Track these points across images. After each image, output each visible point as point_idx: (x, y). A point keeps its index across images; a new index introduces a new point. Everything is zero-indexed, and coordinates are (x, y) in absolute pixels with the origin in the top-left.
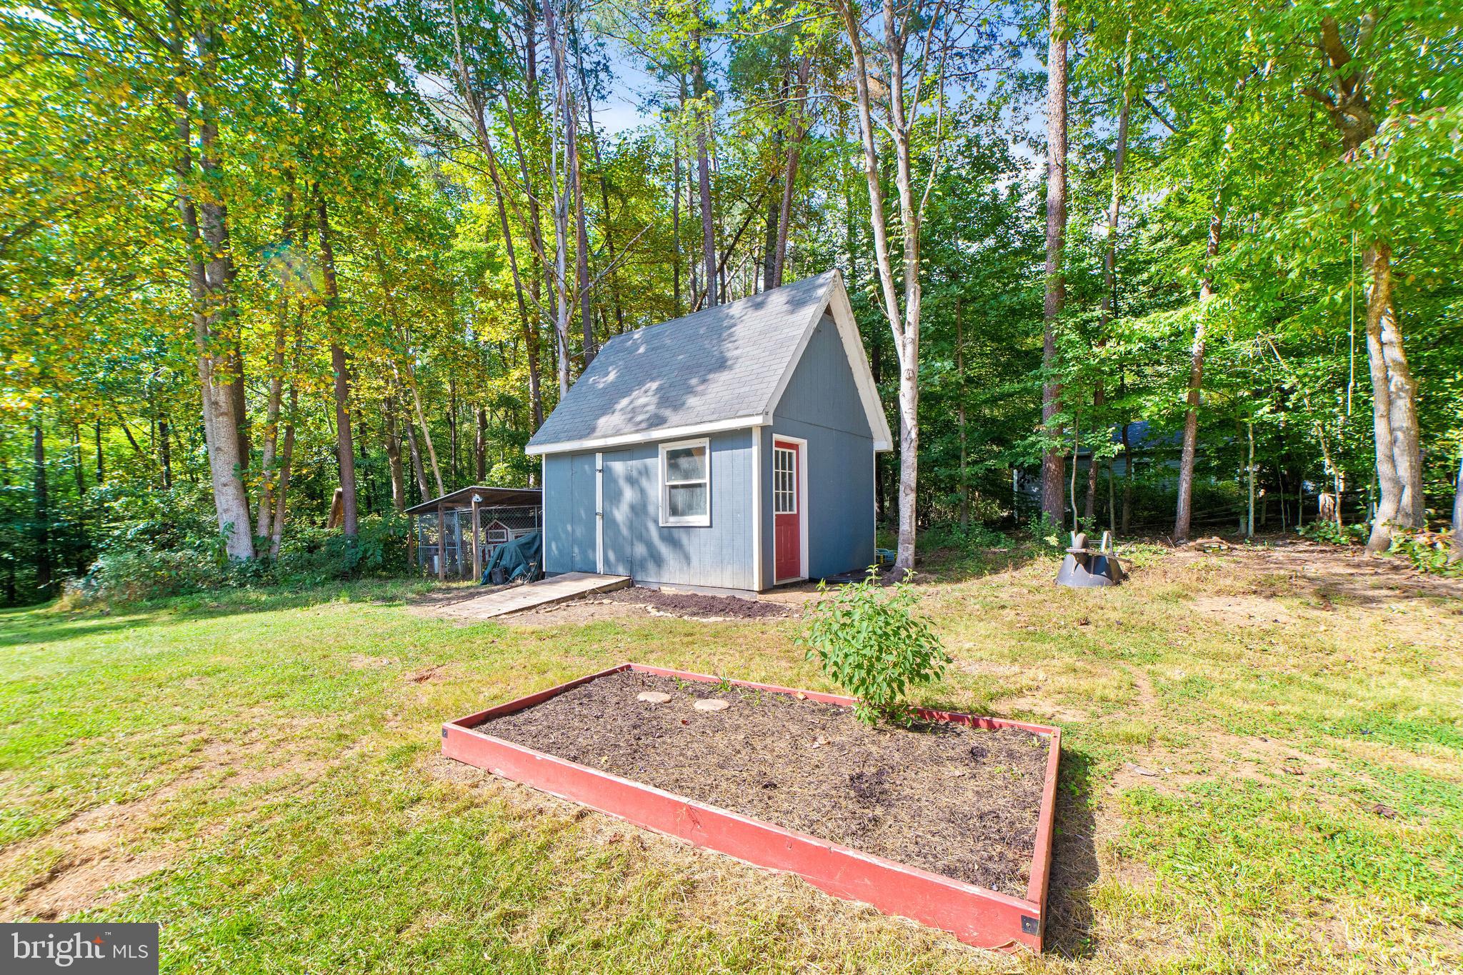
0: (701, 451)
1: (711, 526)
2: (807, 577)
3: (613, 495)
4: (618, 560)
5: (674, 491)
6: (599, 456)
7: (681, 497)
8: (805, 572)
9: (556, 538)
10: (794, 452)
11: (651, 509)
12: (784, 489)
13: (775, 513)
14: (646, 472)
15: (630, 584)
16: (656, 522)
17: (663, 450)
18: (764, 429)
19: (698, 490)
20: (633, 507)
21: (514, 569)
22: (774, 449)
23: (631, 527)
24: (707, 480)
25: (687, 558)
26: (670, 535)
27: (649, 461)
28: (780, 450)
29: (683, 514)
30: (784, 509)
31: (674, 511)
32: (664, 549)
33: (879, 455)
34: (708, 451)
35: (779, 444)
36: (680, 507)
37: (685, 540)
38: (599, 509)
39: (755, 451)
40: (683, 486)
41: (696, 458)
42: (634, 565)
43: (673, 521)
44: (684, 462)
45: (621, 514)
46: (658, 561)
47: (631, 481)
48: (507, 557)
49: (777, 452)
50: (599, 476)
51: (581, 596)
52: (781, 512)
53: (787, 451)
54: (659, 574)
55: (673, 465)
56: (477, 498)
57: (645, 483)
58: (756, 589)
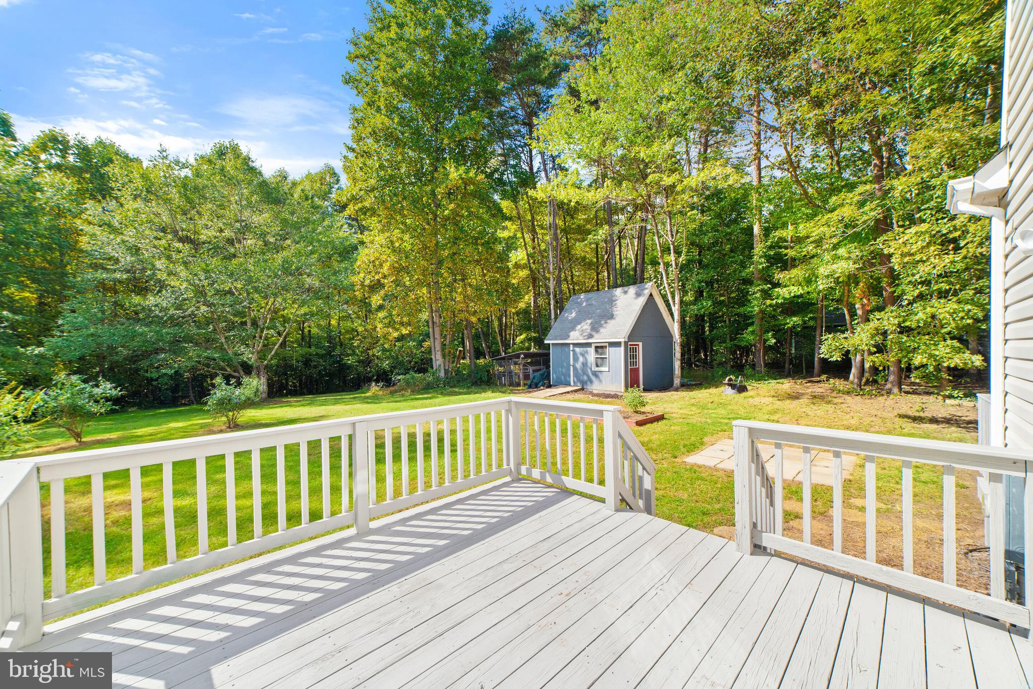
0: (606, 347)
1: (608, 371)
2: (642, 388)
3: (576, 359)
4: (578, 381)
5: (597, 359)
6: (571, 346)
7: (599, 361)
8: (641, 386)
9: (555, 373)
10: (637, 347)
11: (589, 365)
12: (633, 359)
13: (630, 367)
14: (587, 352)
15: (583, 389)
16: (591, 369)
17: (593, 346)
18: (625, 341)
19: (605, 359)
20: (583, 364)
21: (540, 382)
22: (630, 346)
23: (582, 370)
24: (607, 356)
25: (600, 381)
26: (595, 373)
27: (588, 349)
28: (632, 347)
29: (600, 367)
30: (633, 366)
31: (597, 366)
32: (593, 378)
34: (608, 347)
36: (599, 364)
37: (600, 376)
38: (572, 364)
39: (622, 347)
40: (600, 358)
41: (604, 349)
42: (583, 383)
43: (597, 369)
44: (600, 350)
45: (579, 365)
46: (591, 382)
47: (582, 355)
48: (536, 378)
50: (571, 352)
51: (568, 392)
53: (635, 347)
54: (592, 386)
55: (596, 351)
56: (522, 356)
57: (586, 356)
58: (623, 391)
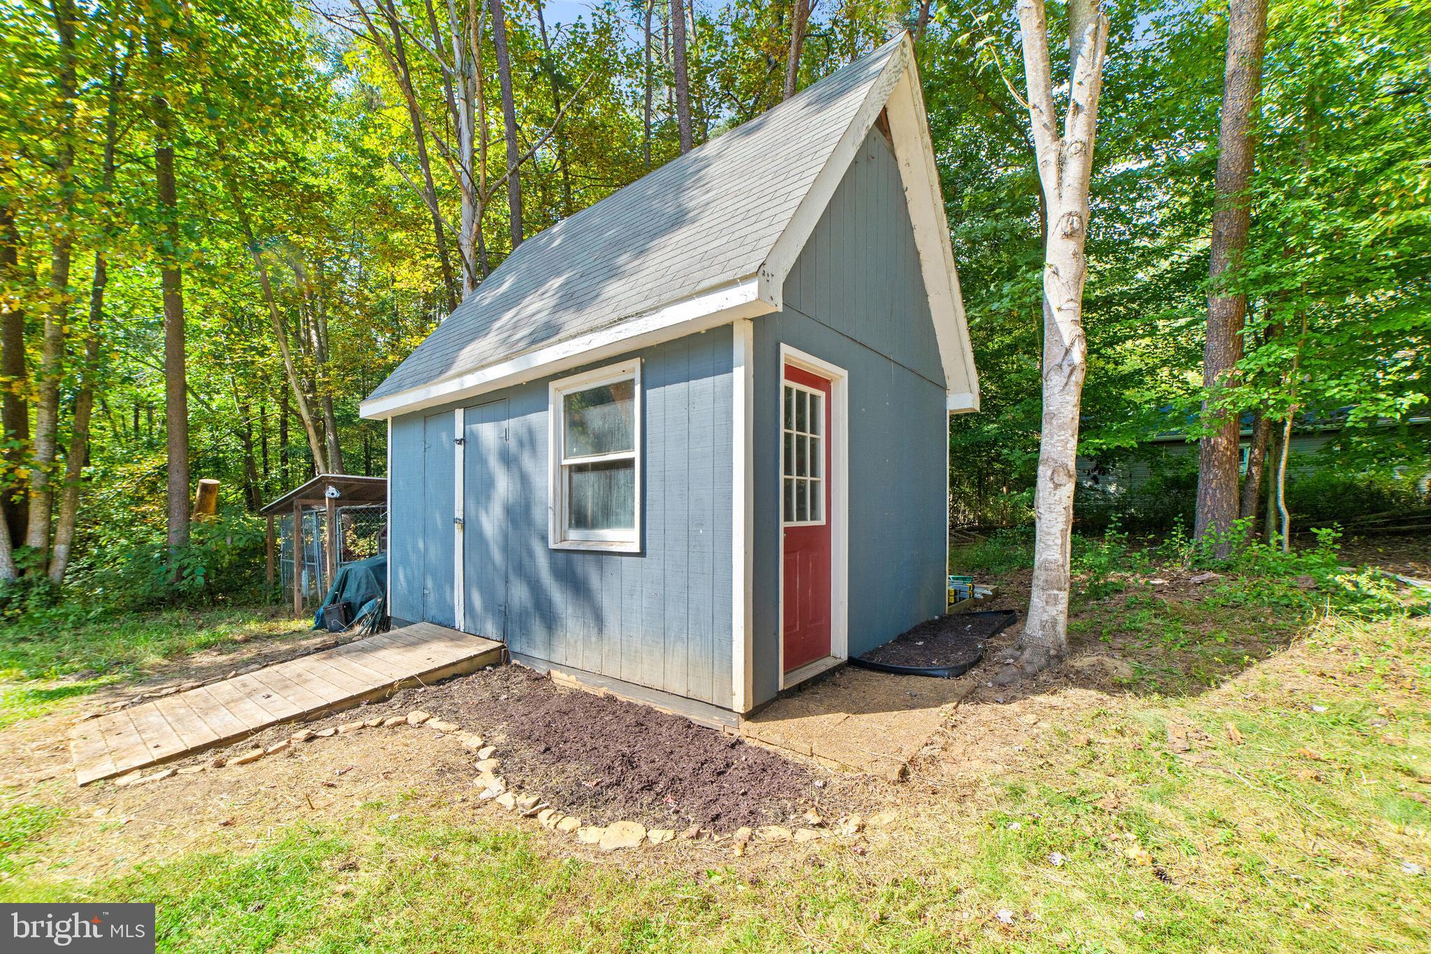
0: (624, 390)
1: (642, 553)
2: (844, 656)
3: (480, 488)
4: (486, 608)
5: (577, 477)
6: (459, 413)
7: (591, 486)
8: (840, 647)
9: (405, 562)
10: (822, 395)
11: (537, 514)
12: (801, 471)
13: (783, 524)
14: (530, 441)
15: (499, 658)
16: (544, 539)
17: (557, 392)
18: (760, 324)
19: (622, 474)
20: (508, 511)
21: (362, 604)
22: (784, 382)
23: (506, 549)
24: (636, 454)
25: (599, 619)
26: (569, 564)
27: (534, 418)
28: (796, 386)
29: (594, 525)
30: (801, 517)
31: (580, 519)
32: (558, 596)
33: (956, 417)
34: (637, 389)
35: (794, 373)
36: (590, 507)
37: (594, 581)
38: (459, 514)
39: (740, 377)
40: (596, 467)
41: (619, 405)
42: (509, 621)
43: (575, 538)
44: (596, 417)
45: (491, 523)
46: (550, 620)
47: (507, 459)
48: (352, 585)
49: (788, 391)
50: (459, 449)
52: (795, 523)
53: (809, 390)
54: (549, 645)
55: (575, 424)
56: (331, 492)
57: (527, 463)
58: (739, 702)
